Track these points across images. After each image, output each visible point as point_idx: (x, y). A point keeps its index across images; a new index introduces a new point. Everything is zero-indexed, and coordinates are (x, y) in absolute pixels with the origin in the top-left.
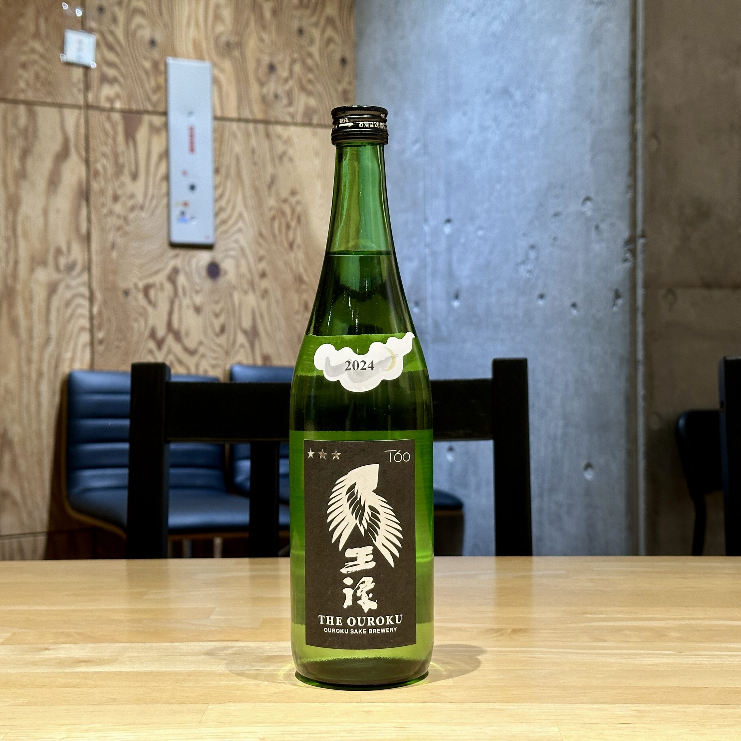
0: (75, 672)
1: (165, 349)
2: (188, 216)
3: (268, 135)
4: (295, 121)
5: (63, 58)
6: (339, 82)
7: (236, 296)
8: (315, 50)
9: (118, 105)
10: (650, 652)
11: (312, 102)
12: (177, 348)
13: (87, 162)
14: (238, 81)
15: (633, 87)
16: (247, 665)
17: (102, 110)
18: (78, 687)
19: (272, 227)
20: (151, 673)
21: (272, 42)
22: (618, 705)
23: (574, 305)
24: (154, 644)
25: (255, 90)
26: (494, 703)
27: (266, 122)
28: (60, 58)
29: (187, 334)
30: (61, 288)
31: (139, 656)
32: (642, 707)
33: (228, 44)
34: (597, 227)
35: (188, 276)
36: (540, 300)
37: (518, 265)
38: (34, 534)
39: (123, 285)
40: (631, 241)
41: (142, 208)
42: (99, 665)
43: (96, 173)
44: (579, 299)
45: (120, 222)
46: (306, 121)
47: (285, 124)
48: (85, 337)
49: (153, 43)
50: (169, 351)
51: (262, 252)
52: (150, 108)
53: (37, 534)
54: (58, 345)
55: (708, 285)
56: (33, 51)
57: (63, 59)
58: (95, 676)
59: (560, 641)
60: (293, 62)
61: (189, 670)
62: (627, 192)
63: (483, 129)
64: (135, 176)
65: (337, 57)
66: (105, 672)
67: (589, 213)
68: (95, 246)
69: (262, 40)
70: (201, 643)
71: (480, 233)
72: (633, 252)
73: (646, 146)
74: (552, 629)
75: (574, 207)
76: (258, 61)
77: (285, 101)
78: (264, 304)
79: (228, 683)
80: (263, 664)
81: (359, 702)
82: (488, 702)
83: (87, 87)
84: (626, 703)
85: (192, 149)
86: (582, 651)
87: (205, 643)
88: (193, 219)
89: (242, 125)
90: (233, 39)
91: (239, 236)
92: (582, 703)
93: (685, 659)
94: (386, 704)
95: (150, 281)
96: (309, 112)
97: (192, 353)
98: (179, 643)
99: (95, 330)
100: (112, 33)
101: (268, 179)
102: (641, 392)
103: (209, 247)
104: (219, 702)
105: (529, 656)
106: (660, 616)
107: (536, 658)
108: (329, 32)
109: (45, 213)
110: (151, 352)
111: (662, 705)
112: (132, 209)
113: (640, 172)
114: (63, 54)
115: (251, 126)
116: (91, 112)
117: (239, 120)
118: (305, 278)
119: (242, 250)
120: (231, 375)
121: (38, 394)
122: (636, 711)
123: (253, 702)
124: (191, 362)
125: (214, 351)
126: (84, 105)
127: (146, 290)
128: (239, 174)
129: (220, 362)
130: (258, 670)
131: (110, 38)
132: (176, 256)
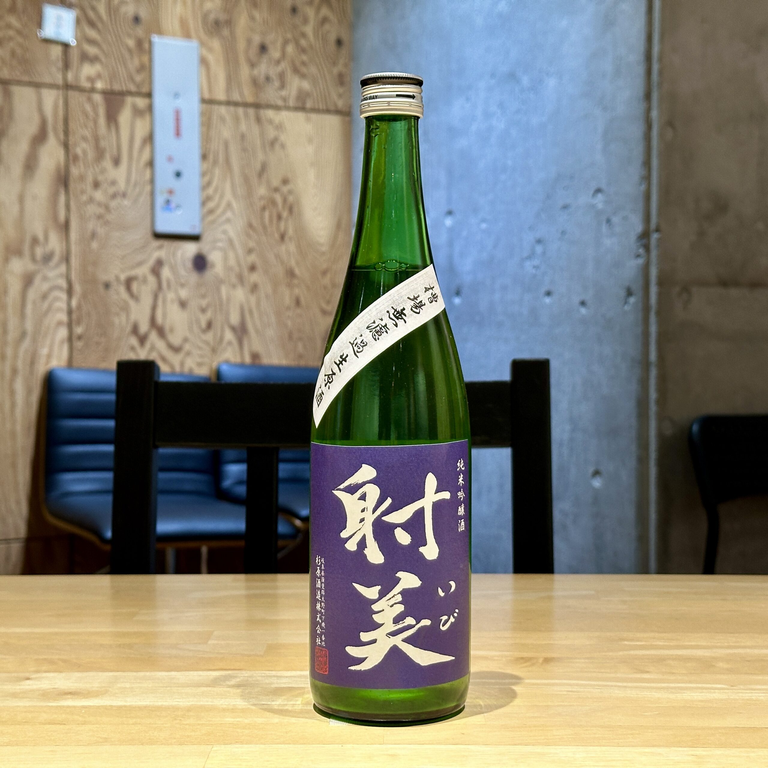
0: (59, 706)
1: (148, 345)
2: (173, 205)
3: (258, 120)
4: (287, 104)
5: (40, 34)
6: (334, 64)
7: (224, 290)
8: (309, 30)
9: (99, 85)
10: (700, 685)
11: (306, 85)
12: (161, 345)
13: (66, 146)
14: (227, 61)
15: (649, 72)
16: (254, 699)
17: (81, 90)
18: (64, 724)
19: (262, 218)
20: (146, 707)
21: (264, 22)
22: (673, 748)
23: (583, 303)
24: (148, 674)
25: (245, 72)
26: (533, 745)
27: (257, 106)
28: (37, 33)
29: (172, 330)
30: (37, 280)
31: (132, 688)
32: (700, 751)
33: (217, 23)
34: (608, 221)
35: (173, 269)
36: (546, 297)
37: (523, 260)
38: (7, 541)
39: (104, 277)
40: (645, 236)
41: (124, 195)
42: (87, 698)
43: (76, 158)
44: (588, 297)
45: (101, 211)
46: (300, 105)
47: (277, 108)
48: (63, 333)
49: (137, 20)
50: (153, 348)
51: (251, 244)
52: (133, 88)
53: (11, 541)
54: (34, 340)
55: (724, 283)
56: (9, 26)
57: (41, 36)
58: (83, 711)
59: (599, 672)
60: (286, 42)
61: (189, 704)
62: (640, 184)
63: (487, 115)
64: (117, 162)
65: (332, 38)
66: (95, 706)
67: (600, 206)
68: (74, 235)
69: (252, 18)
70: (201, 673)
71: (484, 226)
72: (647, 248)
73: (661, 135)
74: (588, 658)
75: (584, 199)
76: (249, 41)
77: (277, 84)
78: (253, 300)
79: (233, 720)
80: (271, 696)
81: (383, 743)
82: (526, 744)
83: (66, 66)
84: (681, 747)
85: (178, 133)
86: (625, 684)
87: (205, 672)
88: (178, 208)
89: (232, 108)
90: (222, 17)
91: (228, 227)
92: (633, 746)
93: (740, 694)
94: (412, 746)
95: (133, 273)
96: (302, 96)
97: (176, 350)
98: (176, 672)
99: (74, 326)
100: (94, 9)
101: (258, 166)
102: (653, 395)
103: (195, 238)
104: (224, 743)
105: (566, 689)
106: (704, 644)
107: (574, 692)
108: (325, 11)
109: (21, 199)
110: (133, 348)
111: (722, 749)
112: (114, 196)
113: (655, 162)
114: (41, 30)
115: (241, 111)
116: (71, 93)
117: (228, 103)
118: (297, 271)
119: (231, 242)
120: (218, 374)
121: (12, 393)
122: (693, 756)
123: (262, 744)
124: (175, 359)
125: (200, 348)
126: (63, 86)
127: (129, 283)
128: (227, 161)
129: (206, 360)
130: (267, 704)
131: (91, 14)
132: (160, 247)
